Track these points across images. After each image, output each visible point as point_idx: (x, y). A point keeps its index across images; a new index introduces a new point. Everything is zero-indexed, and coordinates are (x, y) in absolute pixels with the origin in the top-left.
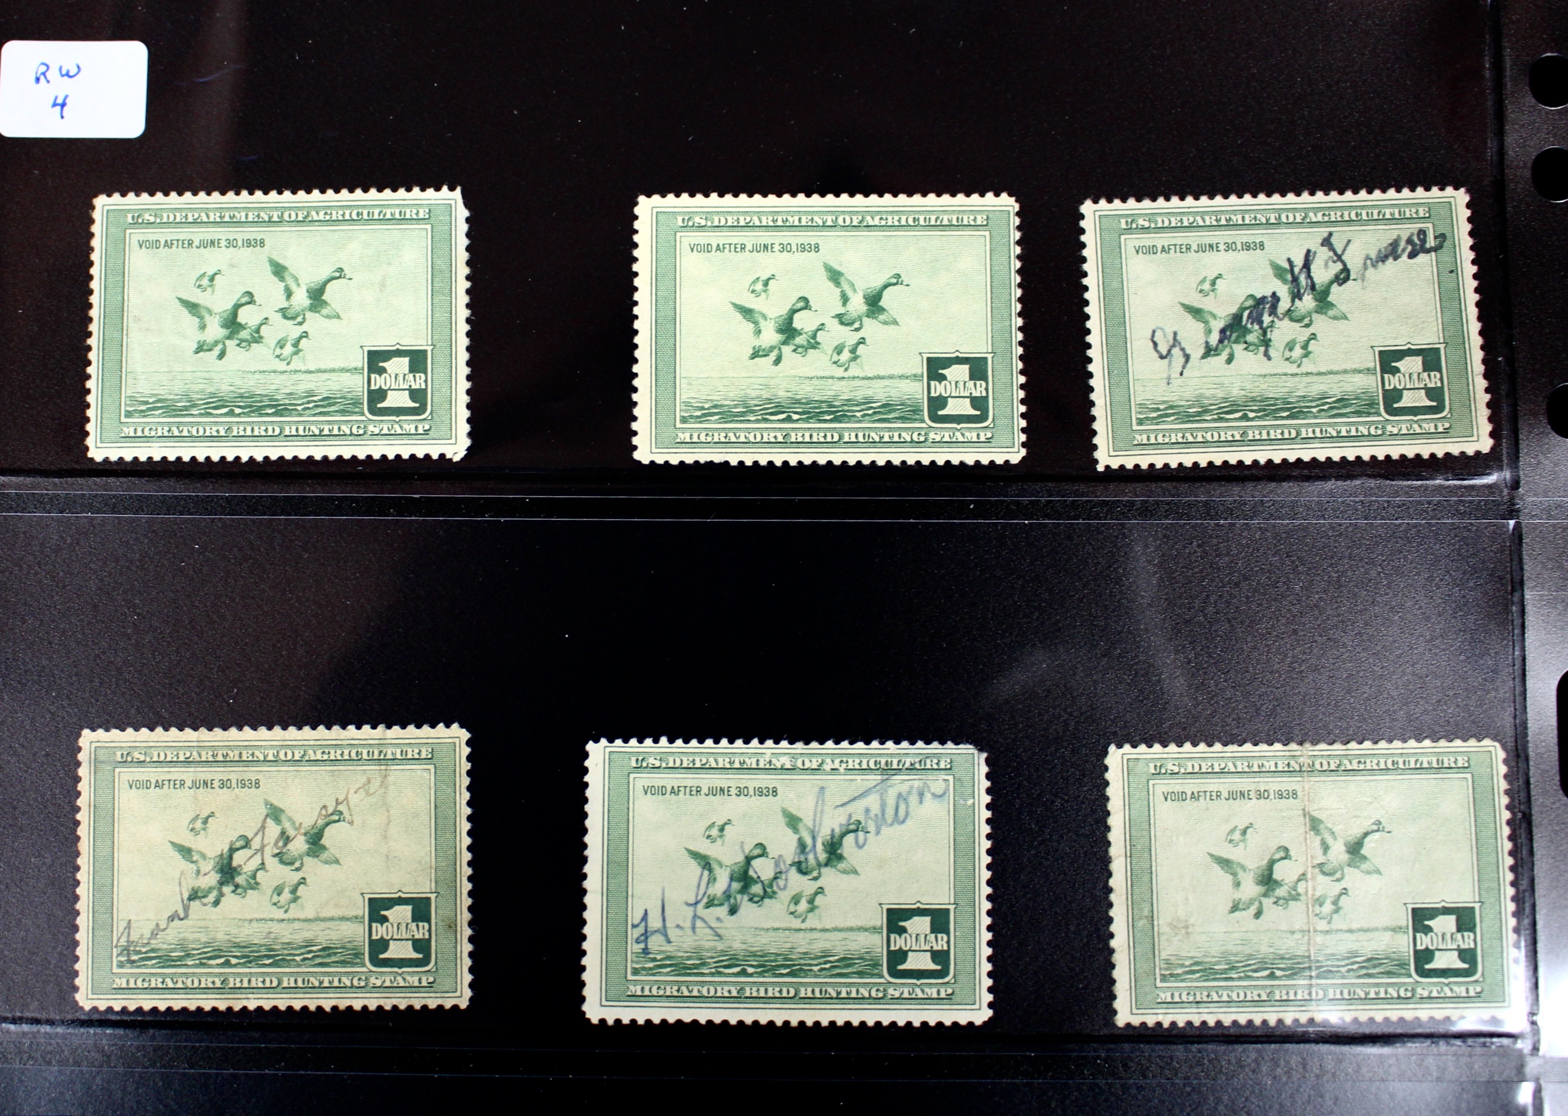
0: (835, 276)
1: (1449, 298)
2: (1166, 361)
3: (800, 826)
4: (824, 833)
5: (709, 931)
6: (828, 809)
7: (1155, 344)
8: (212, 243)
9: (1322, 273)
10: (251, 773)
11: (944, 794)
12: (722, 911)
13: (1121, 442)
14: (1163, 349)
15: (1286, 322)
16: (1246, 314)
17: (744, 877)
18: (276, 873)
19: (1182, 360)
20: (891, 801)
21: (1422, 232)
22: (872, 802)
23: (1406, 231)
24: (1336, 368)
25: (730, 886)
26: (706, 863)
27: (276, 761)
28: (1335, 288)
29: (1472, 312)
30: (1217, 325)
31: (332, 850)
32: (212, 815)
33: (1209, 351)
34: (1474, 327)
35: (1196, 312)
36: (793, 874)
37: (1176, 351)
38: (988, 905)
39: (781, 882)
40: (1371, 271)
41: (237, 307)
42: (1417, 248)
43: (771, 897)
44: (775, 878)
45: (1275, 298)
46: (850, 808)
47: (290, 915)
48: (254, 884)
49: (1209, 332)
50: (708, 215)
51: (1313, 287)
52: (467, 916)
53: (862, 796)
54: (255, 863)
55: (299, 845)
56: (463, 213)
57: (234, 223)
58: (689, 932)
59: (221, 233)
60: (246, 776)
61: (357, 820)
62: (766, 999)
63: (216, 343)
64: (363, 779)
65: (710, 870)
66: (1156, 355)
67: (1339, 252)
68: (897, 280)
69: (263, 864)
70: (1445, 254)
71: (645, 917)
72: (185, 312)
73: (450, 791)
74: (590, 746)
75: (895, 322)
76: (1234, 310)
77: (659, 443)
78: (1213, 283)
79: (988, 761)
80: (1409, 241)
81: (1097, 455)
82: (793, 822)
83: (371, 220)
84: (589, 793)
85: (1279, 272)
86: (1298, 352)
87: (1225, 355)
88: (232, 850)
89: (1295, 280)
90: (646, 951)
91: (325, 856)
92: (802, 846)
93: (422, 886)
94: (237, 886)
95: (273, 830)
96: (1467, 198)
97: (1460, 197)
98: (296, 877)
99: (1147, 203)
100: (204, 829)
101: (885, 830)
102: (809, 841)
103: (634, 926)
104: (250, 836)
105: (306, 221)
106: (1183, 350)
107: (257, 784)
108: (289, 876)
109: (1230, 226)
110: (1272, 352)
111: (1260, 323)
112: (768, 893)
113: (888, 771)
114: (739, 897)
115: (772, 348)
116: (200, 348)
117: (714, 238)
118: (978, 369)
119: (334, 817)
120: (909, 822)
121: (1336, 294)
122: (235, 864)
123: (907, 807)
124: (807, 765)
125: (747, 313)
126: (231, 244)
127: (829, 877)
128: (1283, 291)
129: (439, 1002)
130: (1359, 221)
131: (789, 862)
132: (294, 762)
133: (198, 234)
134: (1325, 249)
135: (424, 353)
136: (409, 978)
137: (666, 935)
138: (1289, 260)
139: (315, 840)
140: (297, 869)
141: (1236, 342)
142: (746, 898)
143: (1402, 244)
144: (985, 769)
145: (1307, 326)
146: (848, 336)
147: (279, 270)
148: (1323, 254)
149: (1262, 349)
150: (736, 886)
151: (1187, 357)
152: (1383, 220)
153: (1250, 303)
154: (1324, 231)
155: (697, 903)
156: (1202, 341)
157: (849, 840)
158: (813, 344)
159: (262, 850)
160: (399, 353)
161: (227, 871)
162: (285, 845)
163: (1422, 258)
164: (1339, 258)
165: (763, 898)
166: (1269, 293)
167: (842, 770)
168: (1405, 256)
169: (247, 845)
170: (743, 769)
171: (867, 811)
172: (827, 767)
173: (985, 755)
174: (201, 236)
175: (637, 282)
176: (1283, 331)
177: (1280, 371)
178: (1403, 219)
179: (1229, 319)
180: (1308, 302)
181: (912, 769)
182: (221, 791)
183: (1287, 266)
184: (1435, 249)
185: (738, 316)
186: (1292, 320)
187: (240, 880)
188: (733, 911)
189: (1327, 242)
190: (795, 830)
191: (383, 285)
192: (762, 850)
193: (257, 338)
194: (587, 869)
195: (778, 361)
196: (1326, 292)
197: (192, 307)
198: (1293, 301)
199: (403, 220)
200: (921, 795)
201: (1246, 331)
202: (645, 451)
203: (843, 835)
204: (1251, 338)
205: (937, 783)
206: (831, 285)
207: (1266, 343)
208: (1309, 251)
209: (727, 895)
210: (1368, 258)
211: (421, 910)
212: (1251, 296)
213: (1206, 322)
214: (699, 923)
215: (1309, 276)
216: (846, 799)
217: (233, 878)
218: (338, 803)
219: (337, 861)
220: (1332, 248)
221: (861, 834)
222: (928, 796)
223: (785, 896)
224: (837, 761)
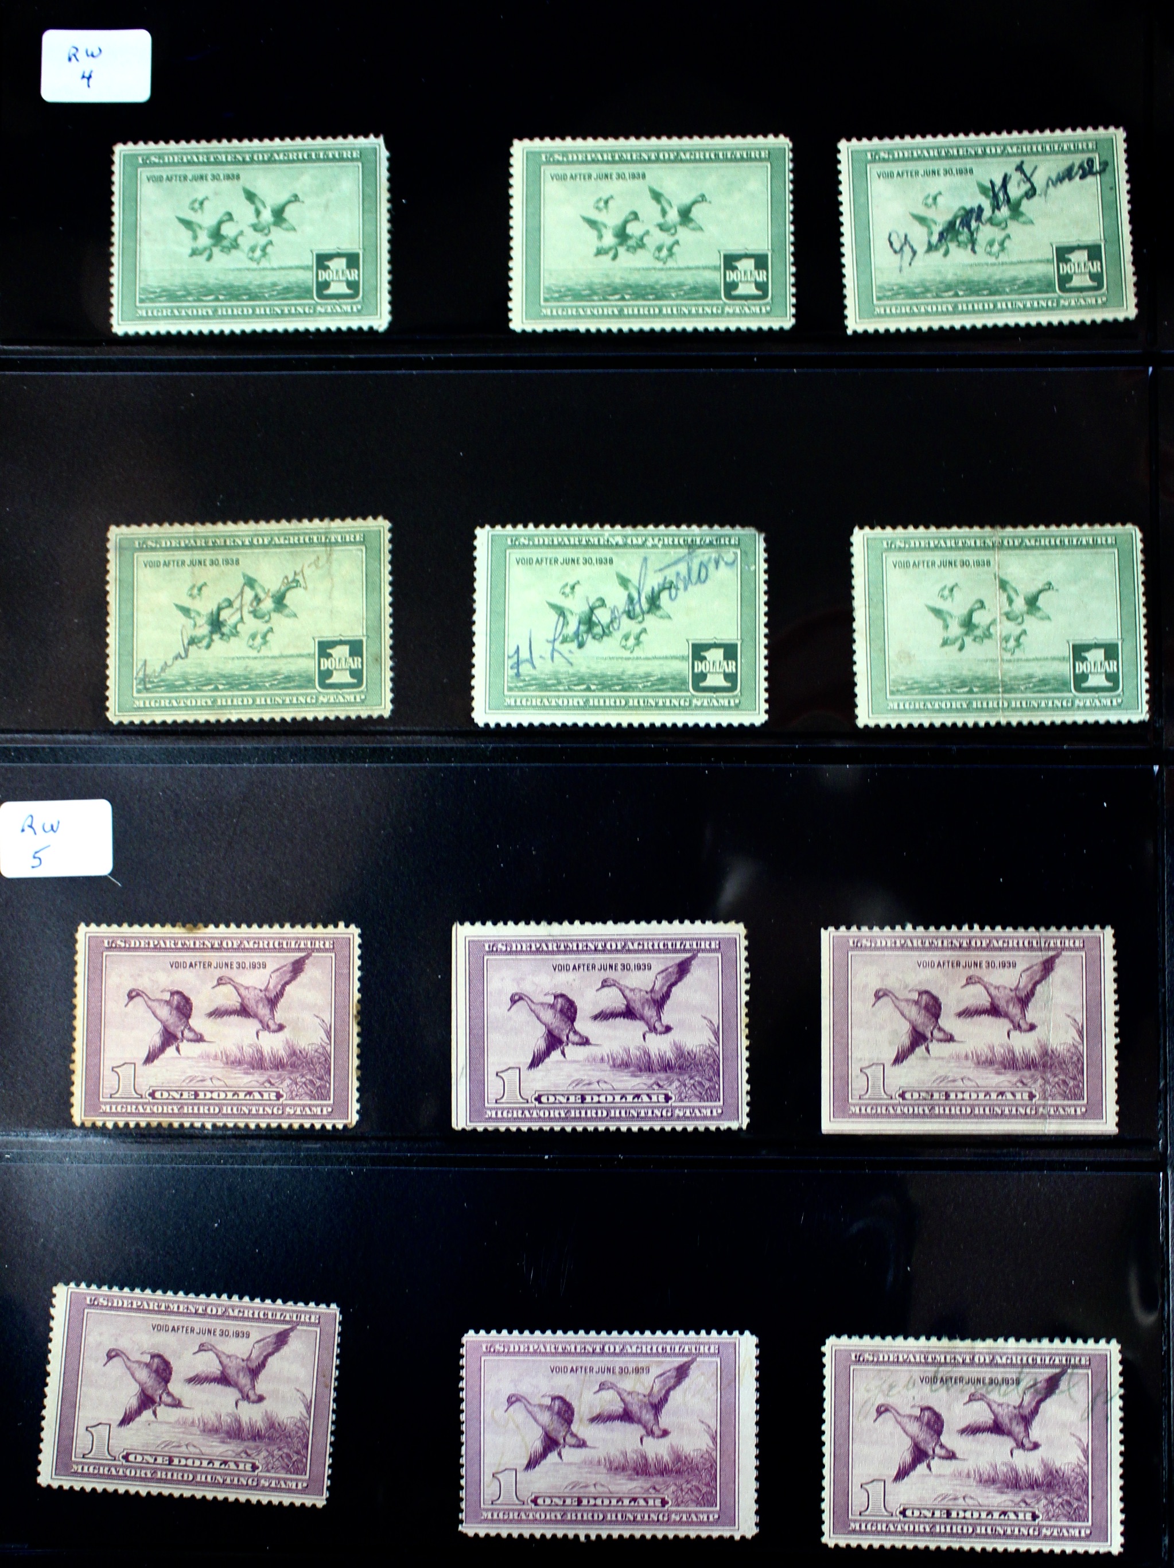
0: (657, 196)
1: (1109, 207)
2: (899, 256)
3: (630, 586)
4: (646, 591)
5: (564, 660)
6: (650, 572)
7: (891, 244)
8: (202, 177)
9: (1015, 191)
10: (233, 554)
11: (734, 562)
12: (574, 646)
13: (864, 313)
14: (897, 246)
15: (988, 227)
16: (958, 222)
17: (589, 622)
18: (252, 624)
19: (911, 254)
20: (695, 568)
21: (1091, 161)
22: (682, 568)
23: (1078, 159)
24: (1024, 258)
25: (578, 628)
26: (561, 612)
27: (252, 545)
28: (1025, 202)
29: (1125, 217)
30: (937, 229)
31: (292, 607)
32: (205, 584)
33: (931, 248)
34: (1126, 228)
35: (922, 220)
36: (625, 619)
37: (907, 249)
38: (765, 641)
39: (616, 625)
40: (1051, 189)
41: (220, 223)
42: (1087, 171)
43: (608, 636)
44: (612, 622)
45: (980, 209)
46: (667, 572)
47: (262, 654)
48: (235, 633)
49: (931, 234)
50: (564, 154)
51: (1008, 201)
52: (389, 652)
53: (676, 563)
54: (238, 616)
55: (268, 604)
56: (384, 154)
57: (217, 163)
58: (550, 661)
59: (208, 170)
60: (229, 557)
61: (310, 586)
62: (605, 708)
63: (205, 249)
64: (313, 558)
65: (564, 617)
66: (891, 251)
67: (1028, 175)
68: (703, 198)
69: (242, 618)
70: (1107, 176)
71: (517, 651)
72: (182, 228)
73: (377, 564)
74: (478, 531)
75: (701, 229)
76: (949, 217)
77: (529, 315)
78: (935, 199)
79: (765, 540)
80: (1081, 167)
81: (847, 322)
82: (624, 582)
83: (318, 160)
84: (477, 564)
85: (983, 190)
86: (996, 247)
87: (942, 251)
88: (220, 609)
89: (995, 196)
90: (518, 675)
91: (286, 611)
92: (631, 599)
93: (357, 632)
94: (223, 634)
95: (249, 594)
96: (1124, 135)
97: (1118, 136)
98: (265, 627)
99: (887, 141)
100: (199, 595)
101: (690, 587)
102: (635, 596)
103: (509, 657)
104: (232, 599)
105: (271, 161)
106: (912, 247)
107: (238, 562)
108: (261, 626)
109: (948, 157)
110: (977, 248)
111: (969, 227)
112: (606, 633)
113: (691, 546)
114: (585, 636)
115: (610, 249)
116: (194, 253)
117: (569, 170)
118: (761, 262)
119: (293, 583)
120: (708, 582)
121: (1026, 206)
122: (221, 619)
123: (707, 570)
124: (635, 542)
125: (592, 223)
126: (215, 178)
127: (650, 621)
128: (986, 204)
129: (369, 713)
130: (1044, 153)
131: (621, 610)
132: (264, 546)
133: (191, 171)
134: (1019, 173)
135: (357, 255)
136: (347, 697)
137: (532, 663)
138: (992, 182)
139: (280, 601)
140: (267, 622)
141: (951, 241)
142: (590, 636)
143: (1076, 169)
144: (763, 545)
145: (1004, 229)
146: (667, 239)
147: (251, 196)
148: (1016, 176)
149: (970, 247)
150: (583, 628)
151: (914, 253)
152: (1062, 152)
153: (962, 212)
154: (1017, 160)
155: (555, 640)
156: (926, 239)
157: (665, 596)
158: (641, 245)
159: (241, 608)
160: (339, 255)
161: (216, 624)
162: (258, 604)
163: (1090, 179)
164: (1029, 180)
165: (602, 637)
166: (975, 206)
167: (660, 546)
168: (1077, 178)
169: (230, 604)
170: (588, 545)
171: (678, 574)
172: (650, 543)
173: (763, 536)
174: (193, 173)
175: (512, 202)
176: (985, 233)
177: (983, 261)
178: (1077, 151)
179: (945, 226)
180: (1005, 211)
181: (711, 544)
182: (211, 568)
183: (989, 185)
184: (1100, 172)
185: (586, 226)
186: (992, 224)
187: (225, 630)
188: (581, 645)
189: (1020, 168)
190: (626, 587)
191: (327, 207)
192: (602, 603)
193: (235, 245)
194: (475, 617)
195: (615, 257)
196: (1019, 203)
197: (187, 224)
198: (993, 212)
199: (342, 159)
200: (717, 563)
201: (958, 233)
202: (519, 321)
203: (660, 592)
204: (962, 238)
205: (729, 555)
206: (654, 203)
207: (973, 242)
208: (1005, 176)
209: (577, 634)
210: (1050, 179)
211: (356, 648)
212: (964, 208)
213: (929, 227)
214: (556, 654)
215: (1006, 193)
216: (662, 566)
217: (220, 629)
218: (295, 574)
219: (295, 615)
220: (1023, 172)
221: (673, 591)
222: (722, 564)
223: (618, 635)
224: (656, 540)
